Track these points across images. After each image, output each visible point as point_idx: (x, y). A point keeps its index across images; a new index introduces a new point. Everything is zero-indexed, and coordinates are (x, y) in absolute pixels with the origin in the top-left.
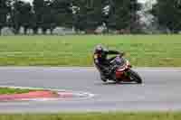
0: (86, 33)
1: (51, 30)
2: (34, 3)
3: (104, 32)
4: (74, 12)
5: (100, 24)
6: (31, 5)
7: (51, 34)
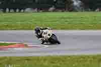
1: (24, 10)
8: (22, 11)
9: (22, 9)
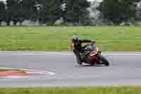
0: (48, 25)
1: (21, 23)
2: (7, 2)
3: (62, 24)
4: (38, 9)
5: (59, 18)
6: (5, 3)
7: (21, 25)
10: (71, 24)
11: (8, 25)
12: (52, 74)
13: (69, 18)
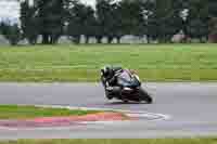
1: (118, 38)
7: (118, 43)
8: (115, 40)
9: (115, 36)
10: (196, 40)
11: (99, 42)
12: (166, 117)
13: (193, 31)
